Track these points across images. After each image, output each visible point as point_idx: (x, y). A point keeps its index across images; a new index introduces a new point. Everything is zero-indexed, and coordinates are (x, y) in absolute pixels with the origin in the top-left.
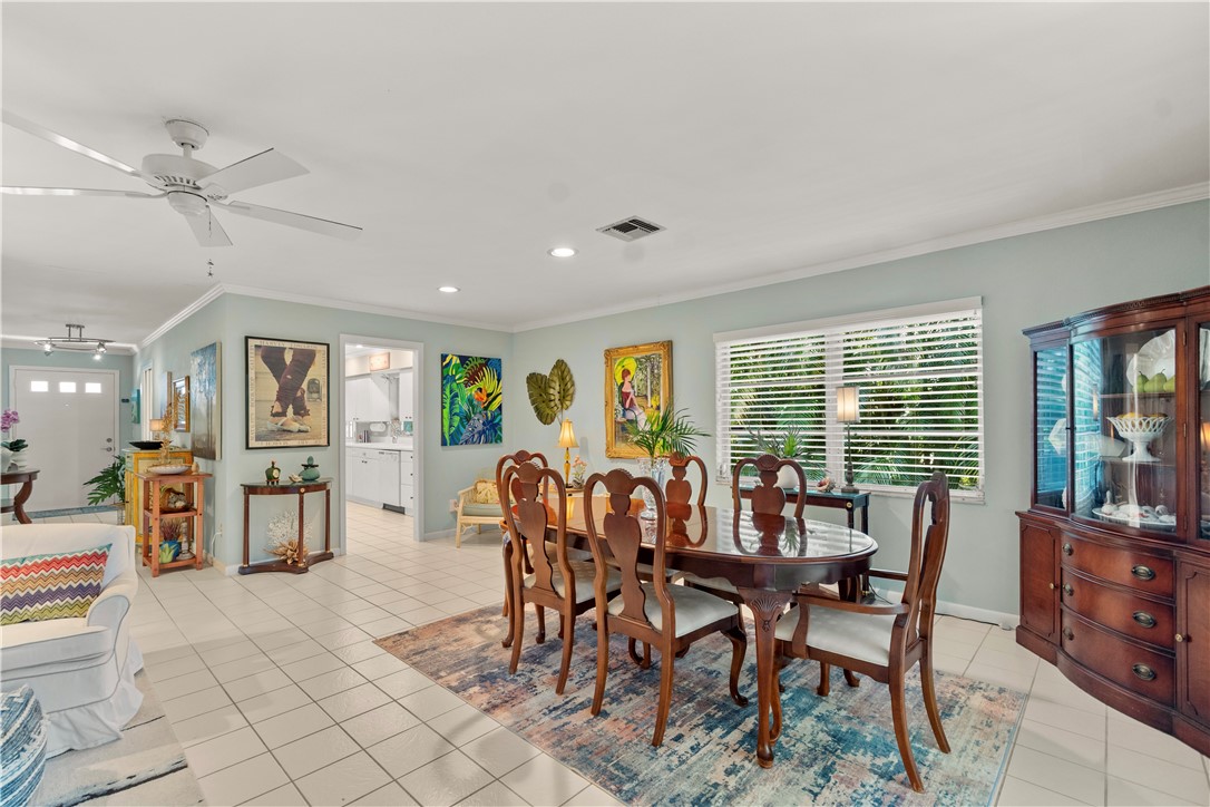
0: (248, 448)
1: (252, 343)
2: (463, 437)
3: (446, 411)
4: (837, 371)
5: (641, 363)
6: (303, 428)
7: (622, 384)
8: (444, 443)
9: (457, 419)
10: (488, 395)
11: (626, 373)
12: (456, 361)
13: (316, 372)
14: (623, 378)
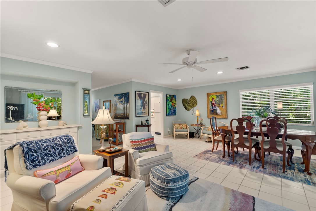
0: (136, 116)
1: (137, 92)
2: (170, 114)
3: (167, 108)
4: (273, 98)
5: (218, 96)
6: (145, 112)
7: (212, 101)
8: (167, 115)
9: (169, 109)
10: (174, 104)
11: (213, 99)
12: (169, 96)
13: (147, 99)
14: (212, 100)
